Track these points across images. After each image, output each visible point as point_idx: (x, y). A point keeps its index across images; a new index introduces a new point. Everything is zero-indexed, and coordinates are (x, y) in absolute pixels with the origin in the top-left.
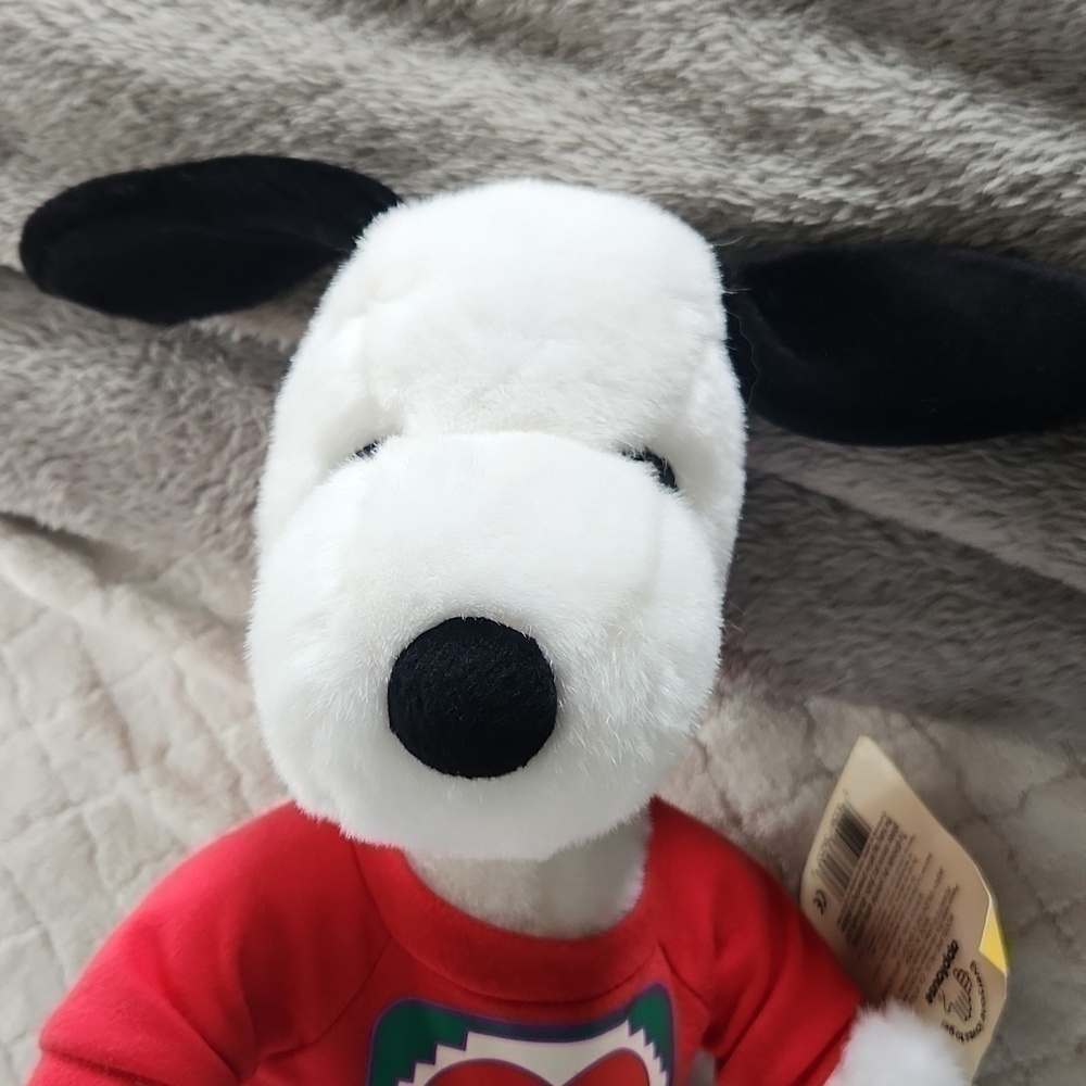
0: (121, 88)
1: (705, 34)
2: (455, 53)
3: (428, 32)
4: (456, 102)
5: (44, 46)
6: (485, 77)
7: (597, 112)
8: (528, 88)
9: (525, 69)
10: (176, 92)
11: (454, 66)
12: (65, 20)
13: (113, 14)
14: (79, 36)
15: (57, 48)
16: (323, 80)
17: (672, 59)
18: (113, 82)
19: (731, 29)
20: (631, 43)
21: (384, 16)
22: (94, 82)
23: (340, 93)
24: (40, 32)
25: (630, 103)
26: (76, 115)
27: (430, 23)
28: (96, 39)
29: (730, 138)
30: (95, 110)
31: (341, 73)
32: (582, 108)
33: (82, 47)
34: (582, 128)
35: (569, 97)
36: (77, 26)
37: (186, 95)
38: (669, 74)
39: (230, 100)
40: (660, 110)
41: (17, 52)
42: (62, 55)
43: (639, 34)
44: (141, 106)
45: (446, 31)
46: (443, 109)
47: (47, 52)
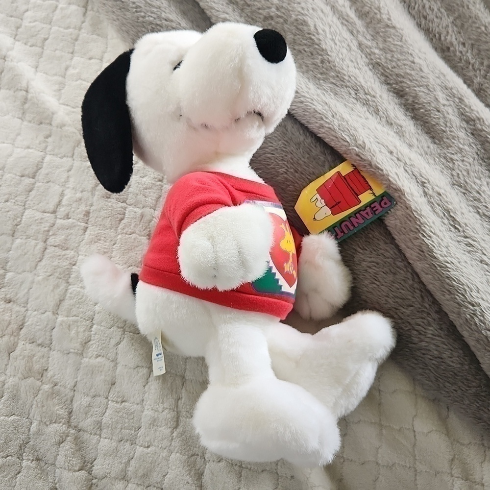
0: (321, 55)
1: (465, 159)
2: (406, 115)
3: (403, 107)
4: (399, 124)
5: (310, 32)
6: (410, 125)
7: (429, 153)
8: (417, 135)
9: (420, 131)
10: (335, 66)
11: (404, 117)
12: (320, 31)
13: (333, 40)
14: (321, 37)
15: (314, 35)
16: (373, 93)
17: (455, 157)
18: (320, 52)
19: (472, 163)
20: (448, 147)
21: (395, 95)
22: (315, 48)
23: (374, 99)
24: (312, 28)
25: (437, 157)
26: (303, 52)
27: (405, 106)
28: (324, 41)
29: (455, 182)
30: (310, 55)
31: (378, 96)
32: (426, 149)
33: (320, 40)
34: (423, 153)
35: (425, 145)
36: (322, 34)
37: (337, 68)
38: (452, 159)
39: (346, 78)
40: (443, 164)
41: (303, 28)
42: (313, 37)
43: (451, 147)
44: (322, 62)
45: (407, 110)
46: (395, 123)
47: (309, 34)
